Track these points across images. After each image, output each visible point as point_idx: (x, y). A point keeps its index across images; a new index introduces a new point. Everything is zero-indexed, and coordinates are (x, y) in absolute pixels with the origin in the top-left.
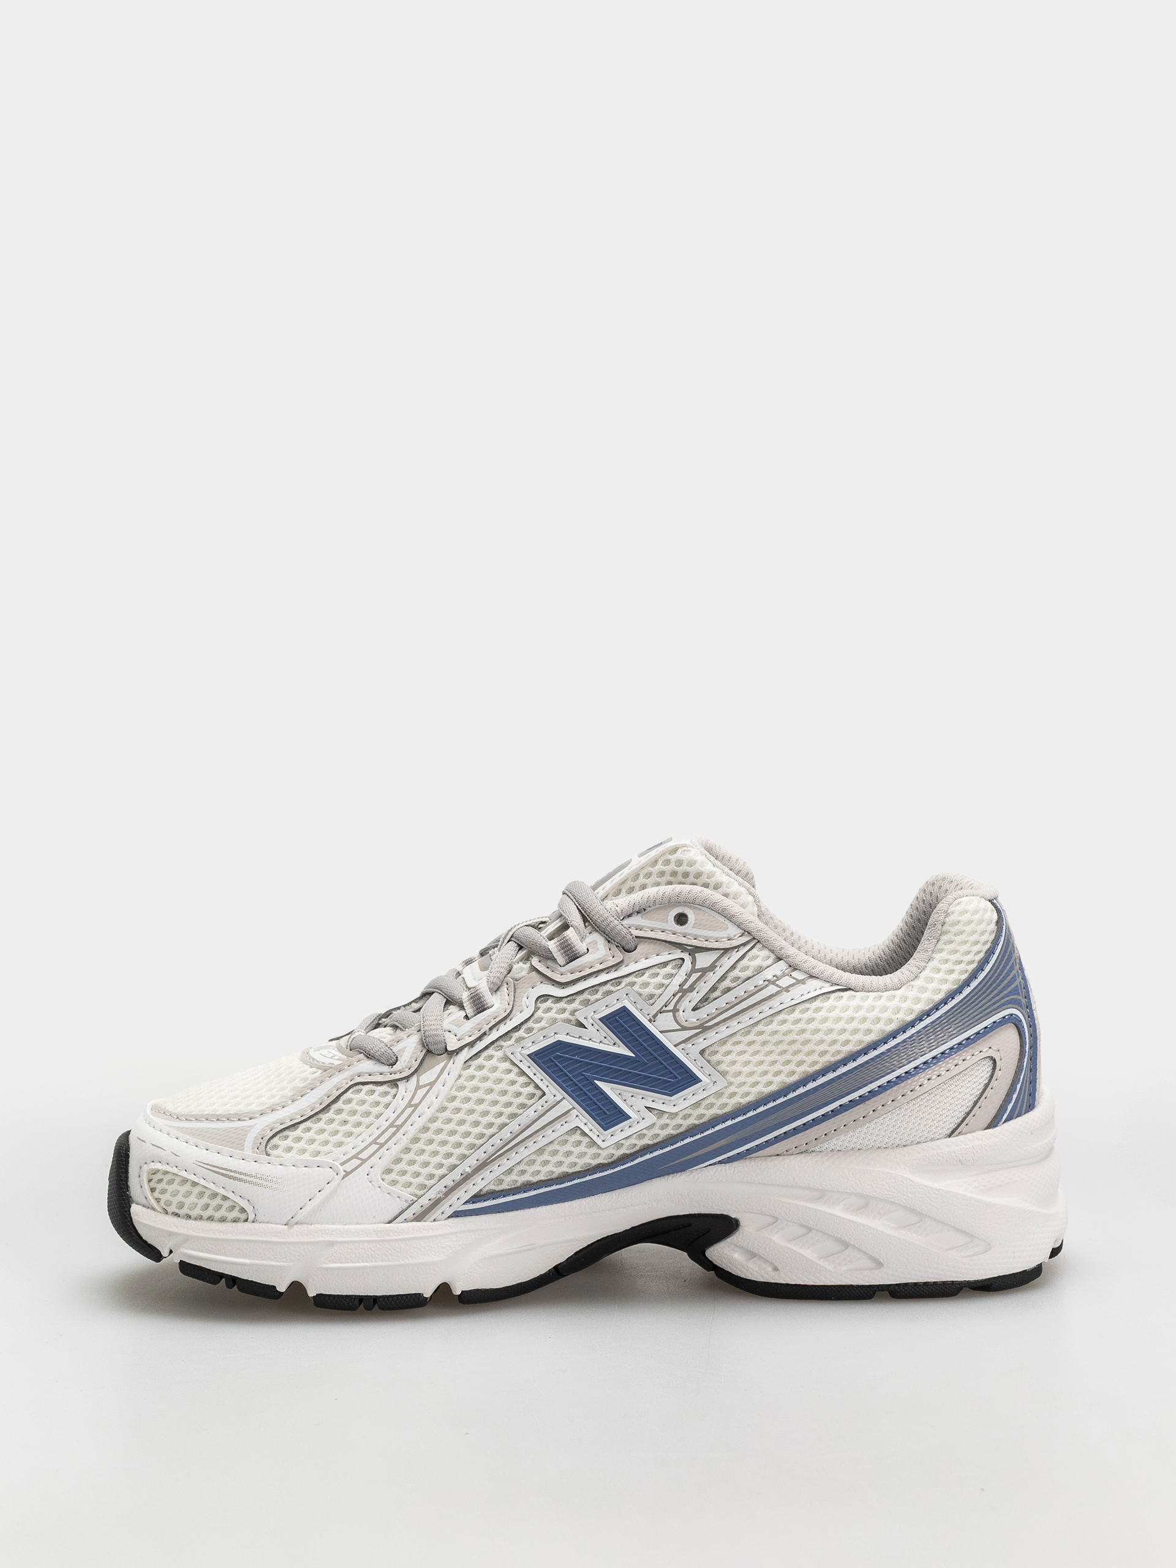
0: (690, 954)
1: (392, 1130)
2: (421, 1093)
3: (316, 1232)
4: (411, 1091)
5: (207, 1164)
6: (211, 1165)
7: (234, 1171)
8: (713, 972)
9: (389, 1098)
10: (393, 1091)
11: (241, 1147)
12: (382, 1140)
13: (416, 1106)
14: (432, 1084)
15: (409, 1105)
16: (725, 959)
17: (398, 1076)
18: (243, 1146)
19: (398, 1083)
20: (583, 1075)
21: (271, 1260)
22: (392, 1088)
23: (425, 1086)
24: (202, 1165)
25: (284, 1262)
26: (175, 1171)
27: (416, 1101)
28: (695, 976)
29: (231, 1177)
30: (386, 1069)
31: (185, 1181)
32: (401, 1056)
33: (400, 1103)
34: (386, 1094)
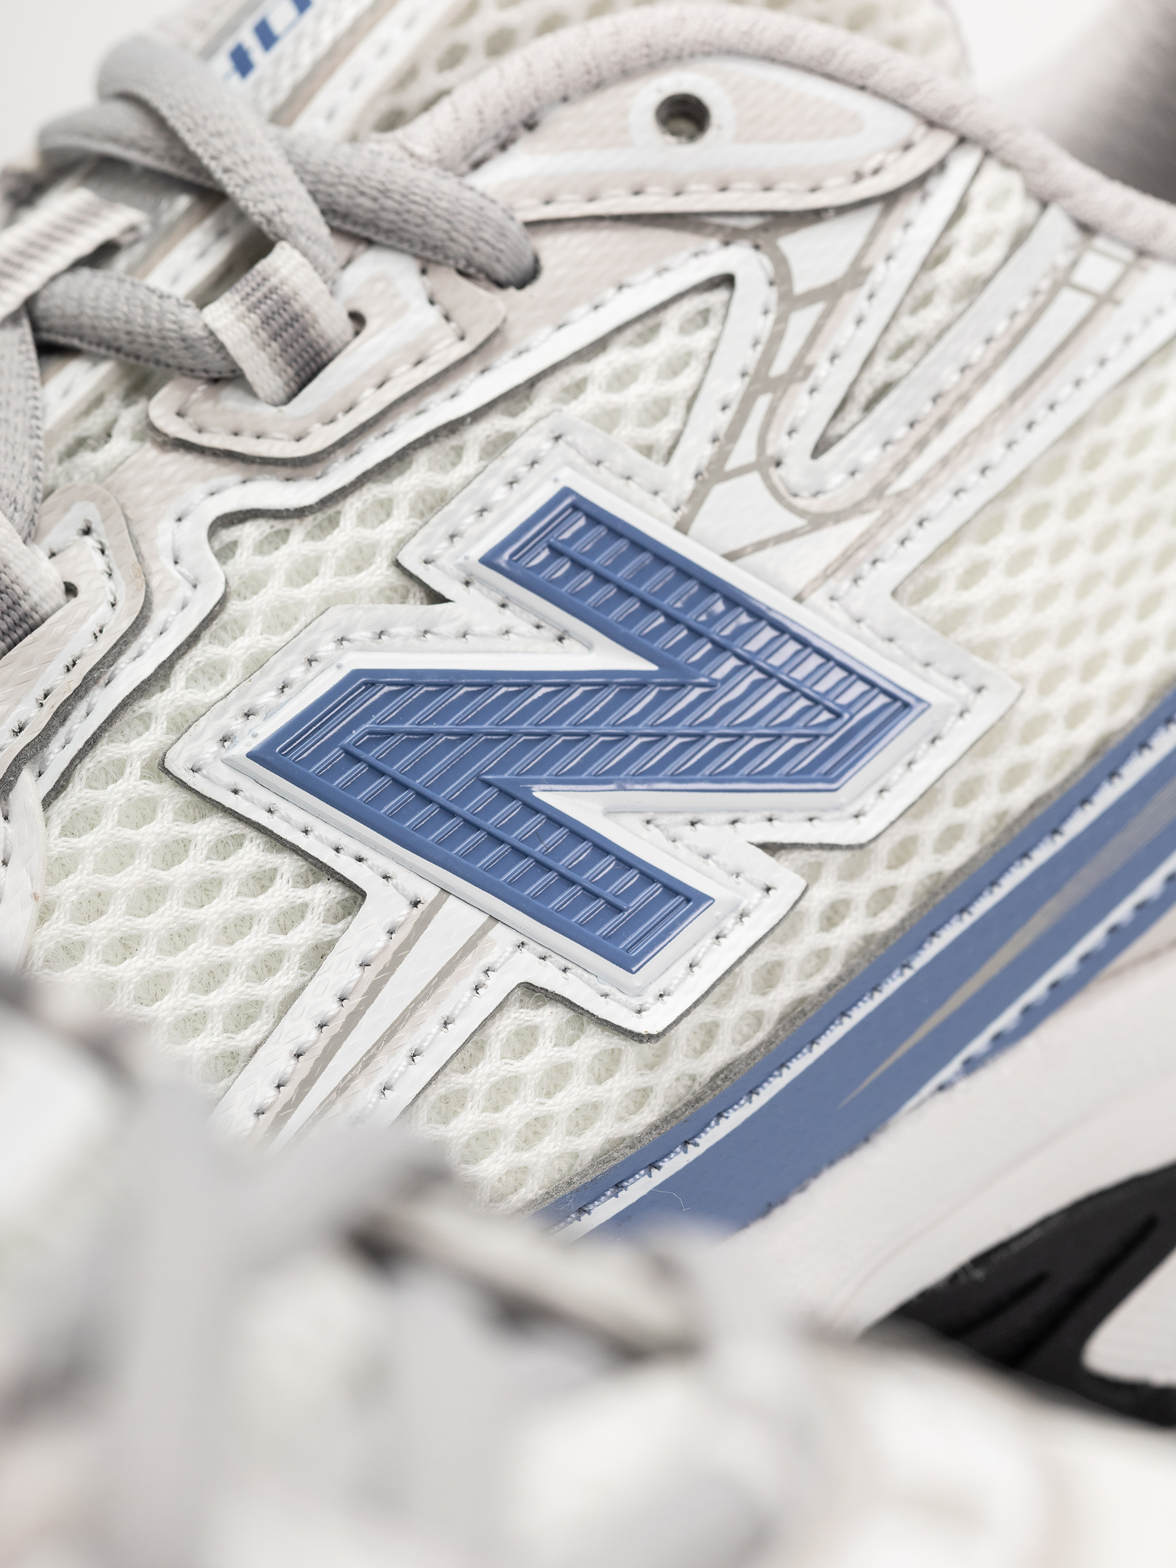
0: (757, 247)
8: (865, 291)
16: (892, 235)
20: (488, 784)
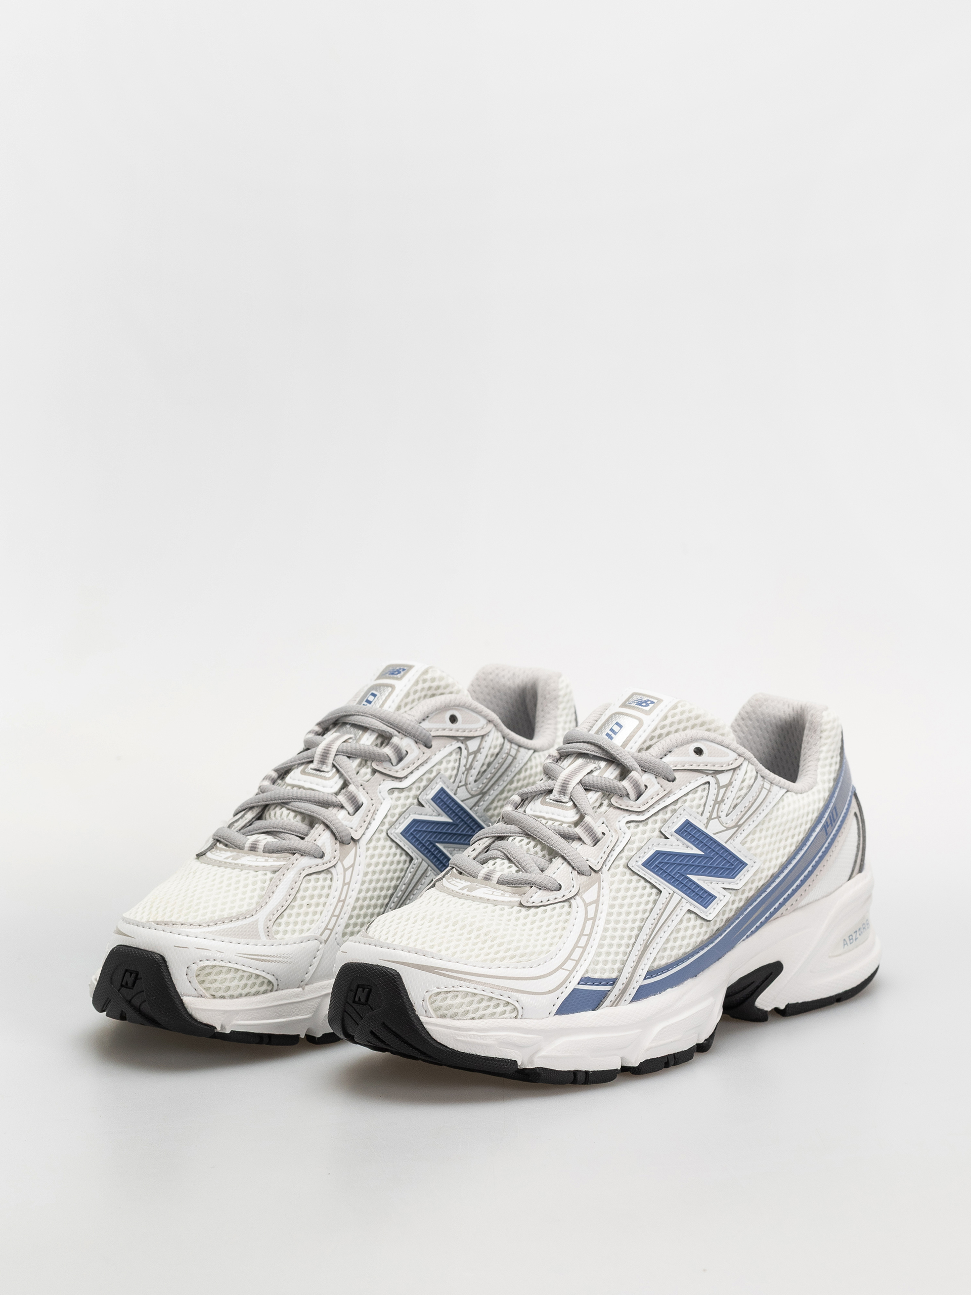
1: (341, 904)
2: (348, 873)
3: (319, 988)
4: (341, 874)
5: (245, 954)
6: (248, 954)
7: (264, 955)
9: (328, 882)
10: (329, 876)
11: (257, 936)
12: (337, 913)
13: (349, 883)
14: (353, 866)
15: (344, 884)
17: (329, 865)
18: (259, 936)
19: (331, 869)
21: (298, 1015)
22: (327, 874)
23: (349, 868)
24: (241, 955)
25: (306, 1015)
26: (222, 964)
27: (347, 880)
28: (471, 757)
29: (262, 960)
30: (319, 861)
31: (230, 969)
32: (325, 850)
33: (337, 884)
34: (325, 879)
